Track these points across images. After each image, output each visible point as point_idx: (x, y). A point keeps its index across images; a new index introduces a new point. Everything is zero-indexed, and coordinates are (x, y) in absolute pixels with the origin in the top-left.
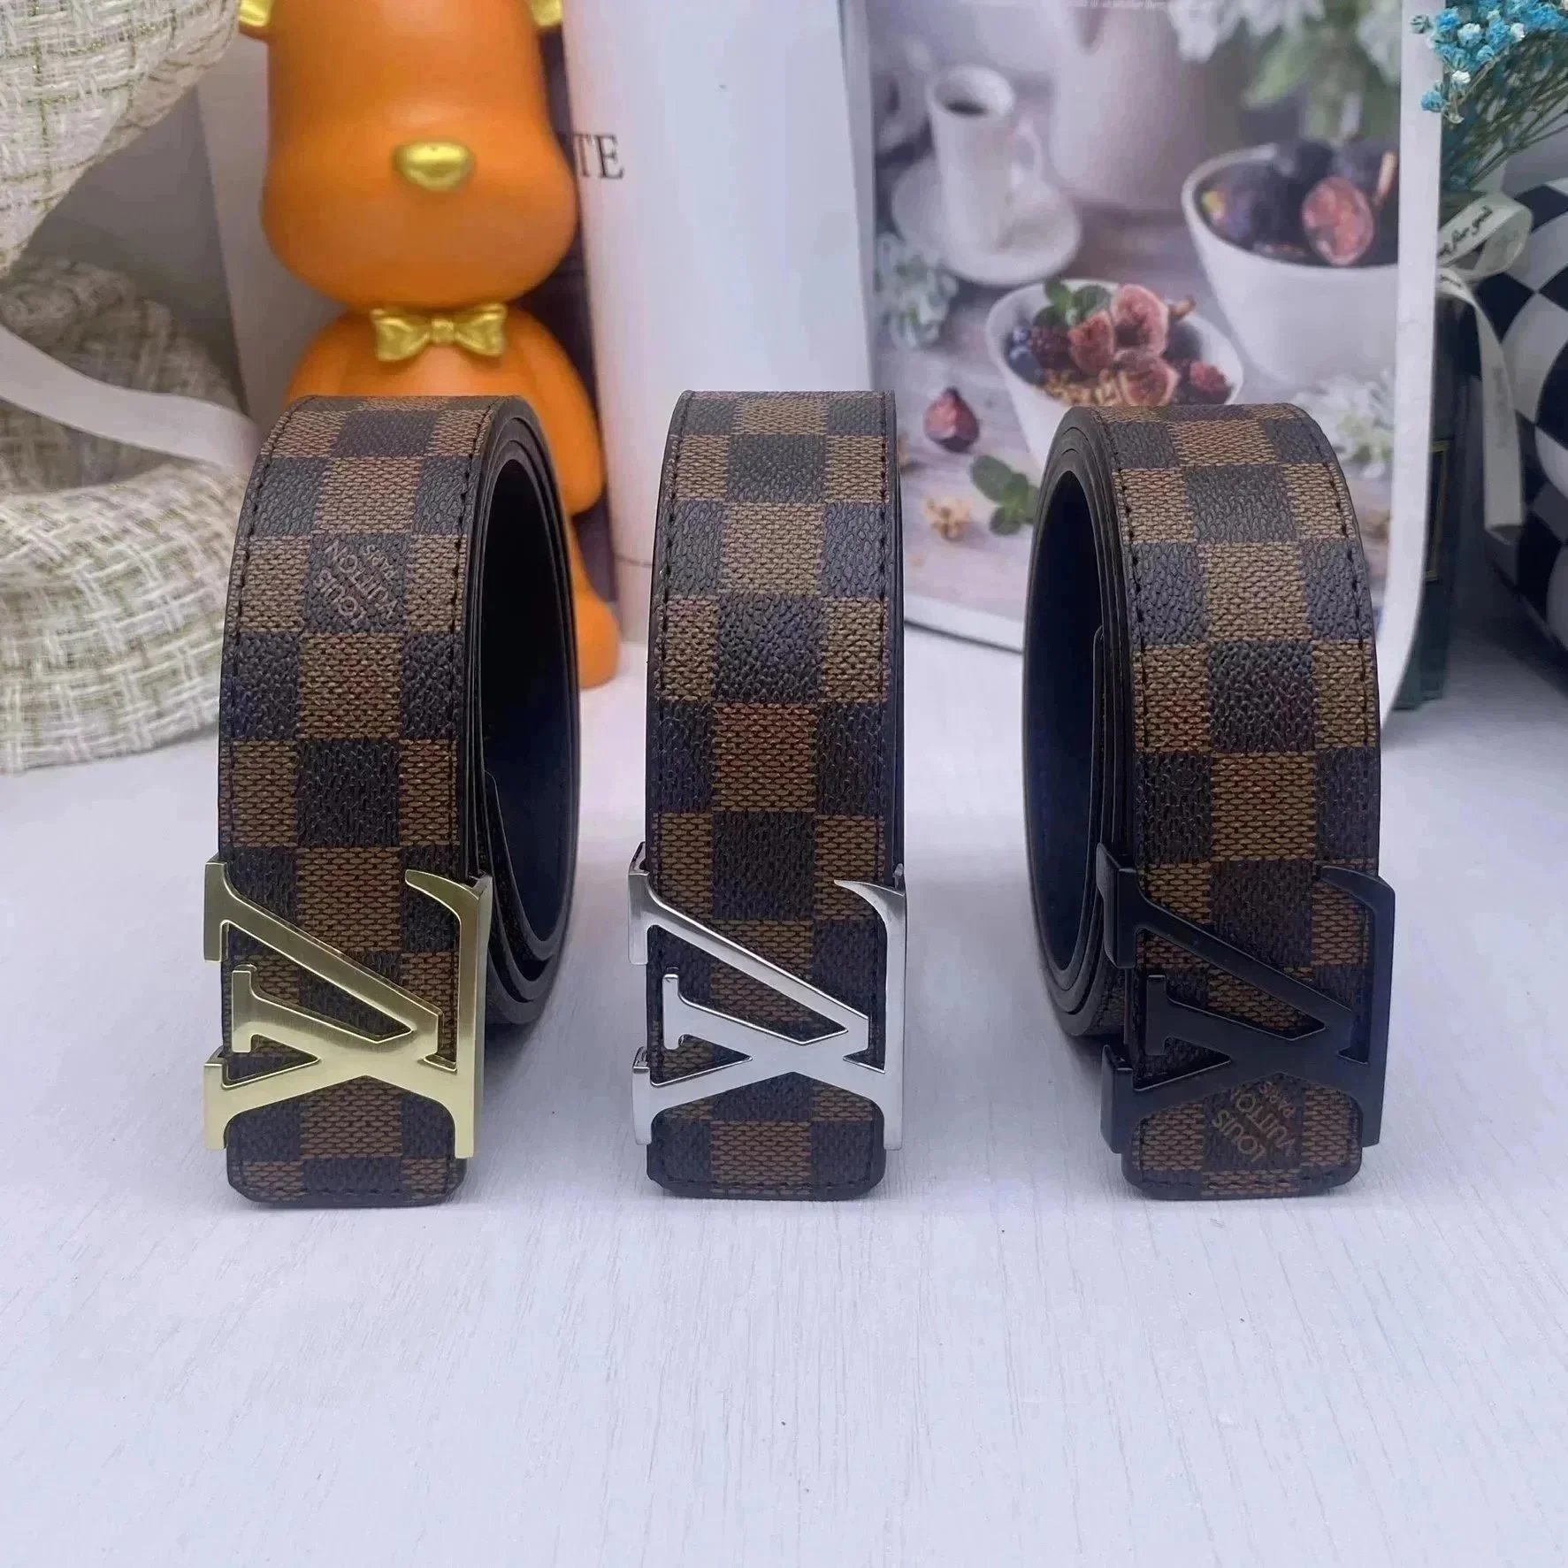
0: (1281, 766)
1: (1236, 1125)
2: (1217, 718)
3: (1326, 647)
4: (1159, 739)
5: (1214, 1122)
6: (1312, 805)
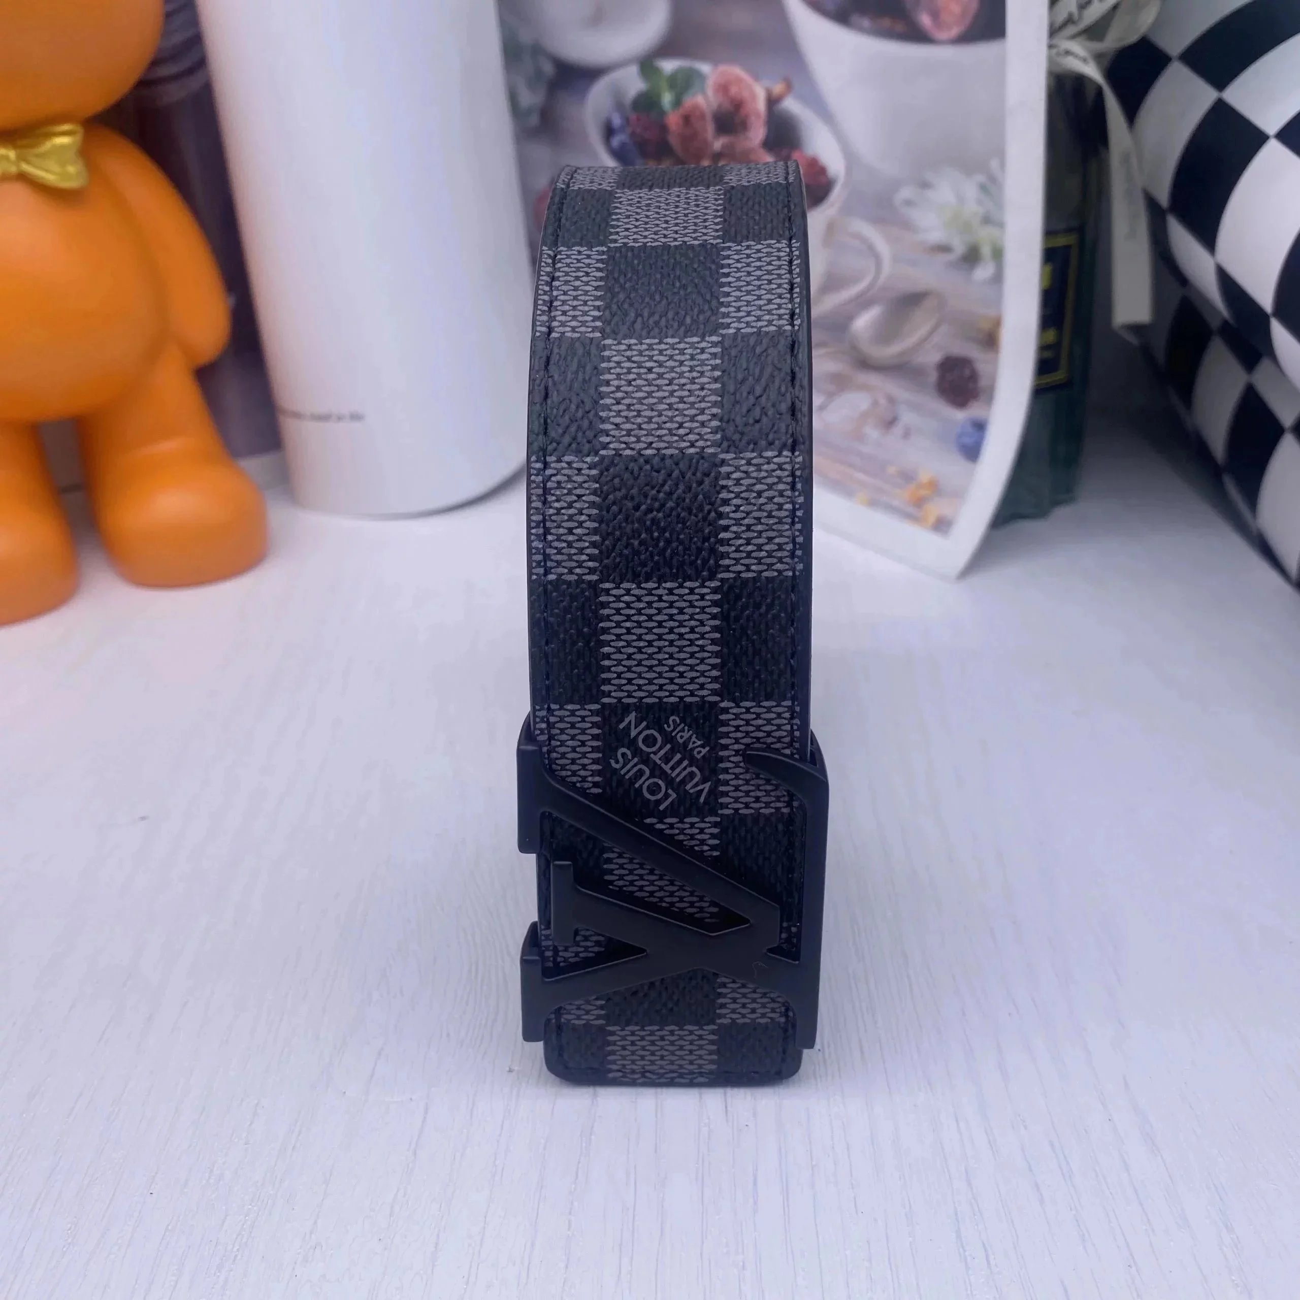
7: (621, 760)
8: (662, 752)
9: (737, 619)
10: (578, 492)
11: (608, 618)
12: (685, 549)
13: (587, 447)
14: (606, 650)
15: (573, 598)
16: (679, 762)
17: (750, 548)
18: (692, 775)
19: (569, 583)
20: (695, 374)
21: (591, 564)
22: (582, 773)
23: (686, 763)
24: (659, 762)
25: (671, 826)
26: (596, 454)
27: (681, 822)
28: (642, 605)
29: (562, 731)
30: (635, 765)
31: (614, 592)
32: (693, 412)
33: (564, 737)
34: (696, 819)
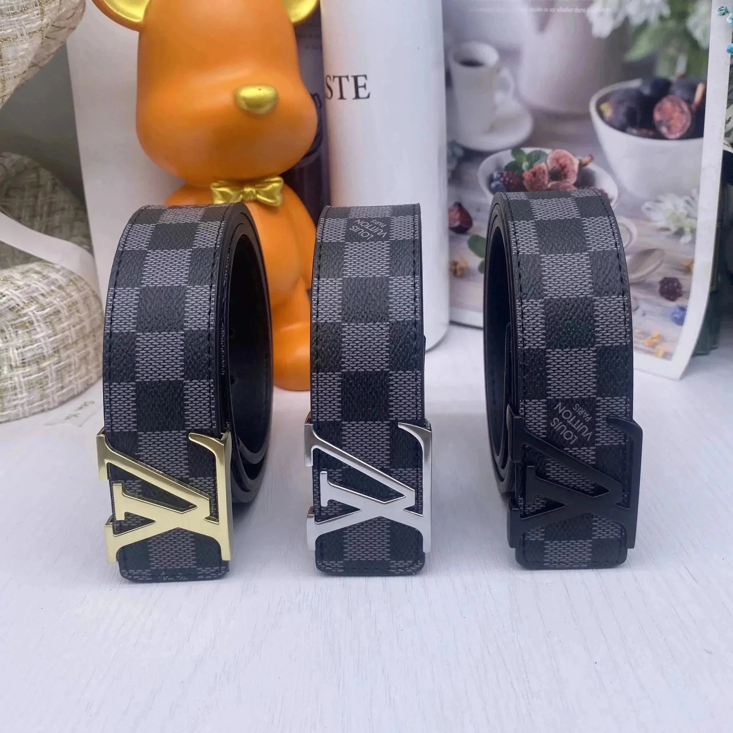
7: (555, 423)
8: (572, 419)
9: (603, 363)
10: (536, 313)
11: (550, 363)
12: (581, 335)
13: (538, 296)
14: (550, 376)
15: (535, 356)
16: (579, 423)
17: (608, 334)
18: (584, 429)
19: (533, 350)
20: (580, 267)
21: (542, 342)
22: (538, 429)
23: (582, 424)
24: (571, 423)
25: (575, 451)
26: (543, 298)
27: (580, 449)
28: (564, 358)
29: (530, 411)
30: (561, 425)
31: (552, 353)
32: (581, 281)
33: (531, 413)
34: (586, 448)
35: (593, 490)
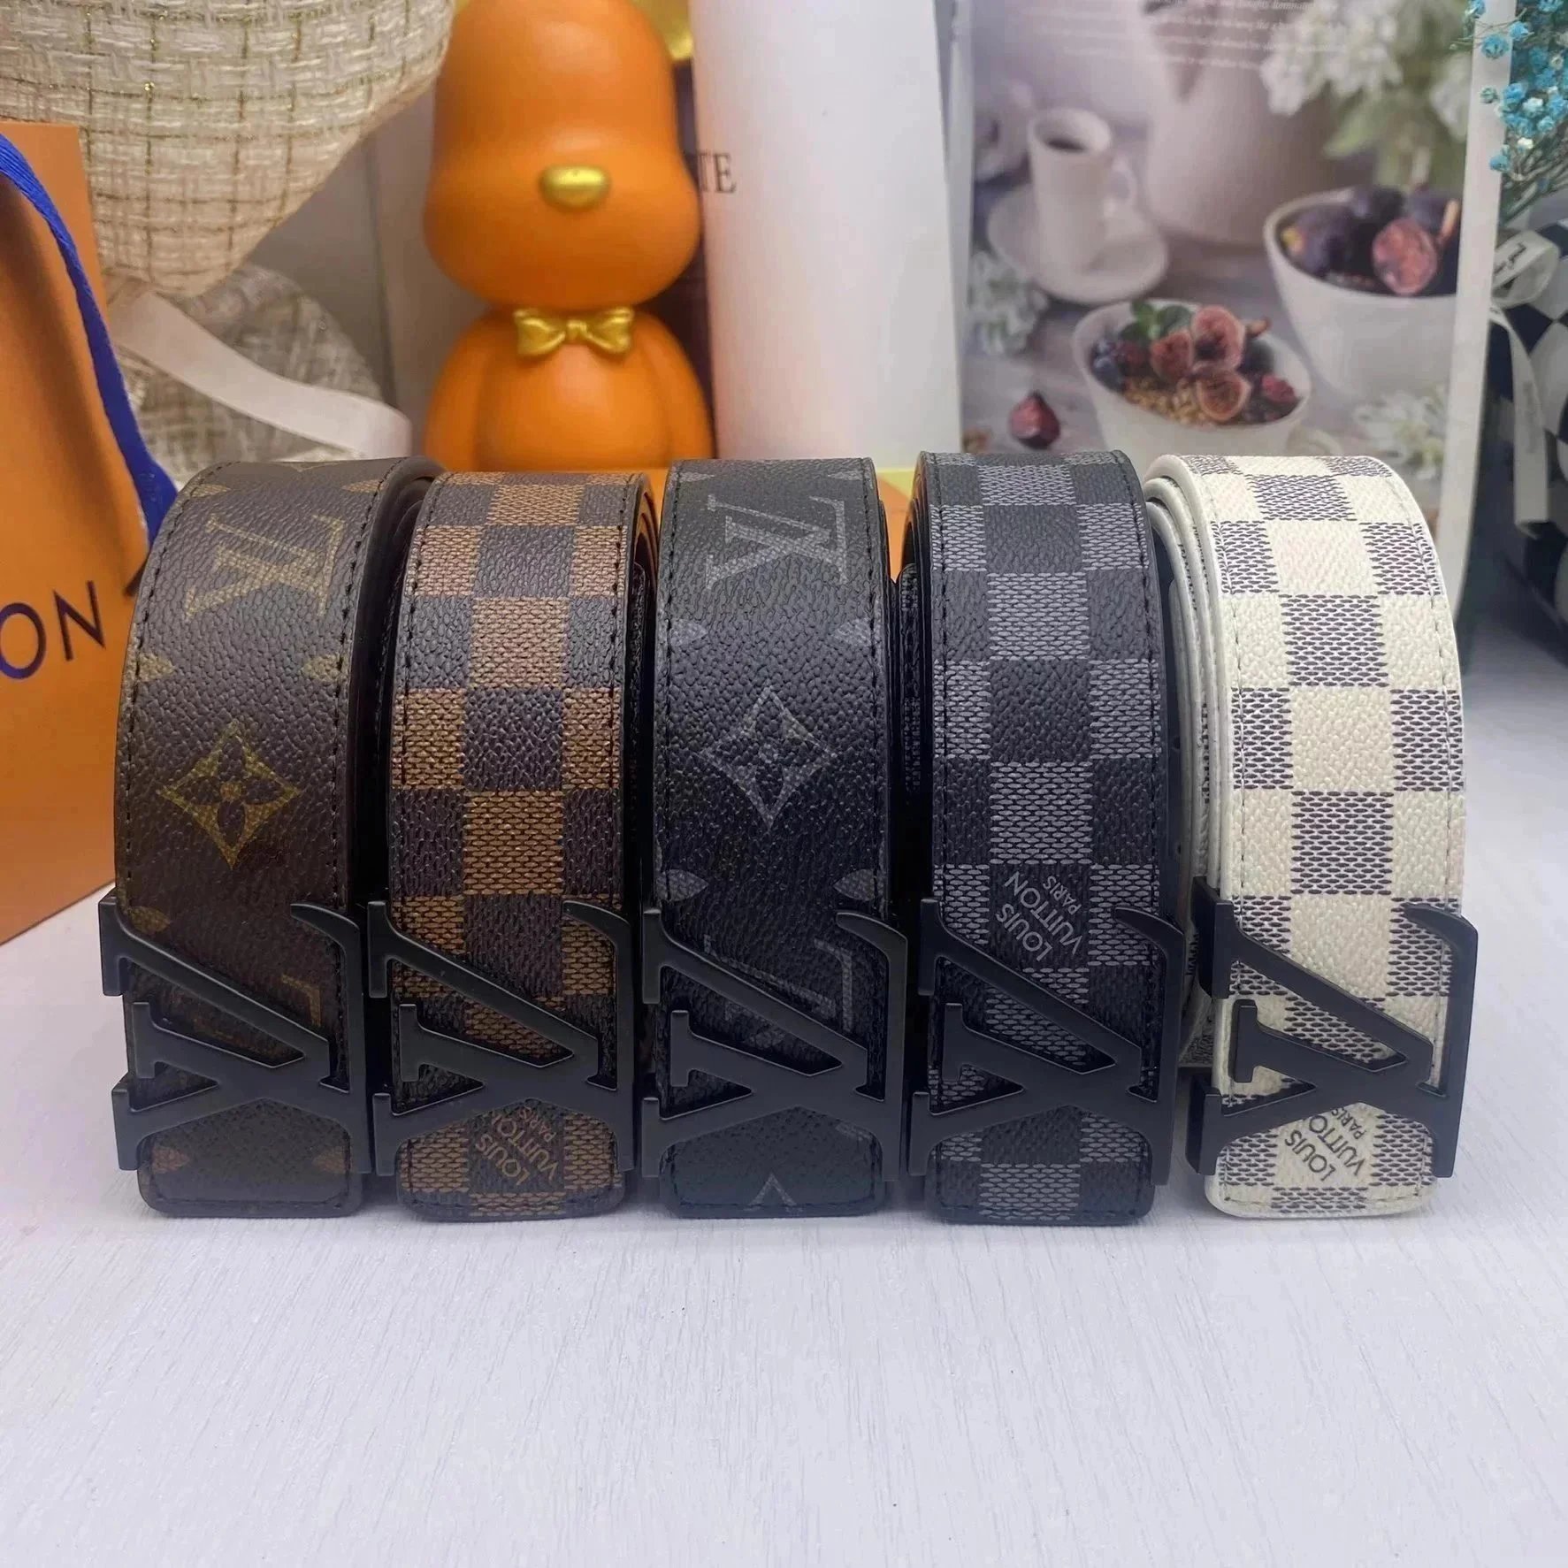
0: (530, 804)
1: (500, 1149)
2: (471, 759)
3: (578, 695)
4: (414, 777)
5: (477, 1146)
6: (559, 842)
9: (1105, 795)
10: (974, 688)
11: (998, 791)
12: (1063, 735)
13: (979, 654)
14: (996, 817)
15: (969, 774)
16: (1056, 917)
17: (1116, 735)
18: (1066, 930)
19: (965, 762)
20: (1066, 600)
21: (984, 746)
22: (972, 925)
25: (1047, 976)
26: (988, 659)
27: (1055, 971)
28: (1026, 781)
29: (956, 888)
31: (1003, 770)
33: (957, 893)
34: (1067, 970)
35: (1082, 1059)
